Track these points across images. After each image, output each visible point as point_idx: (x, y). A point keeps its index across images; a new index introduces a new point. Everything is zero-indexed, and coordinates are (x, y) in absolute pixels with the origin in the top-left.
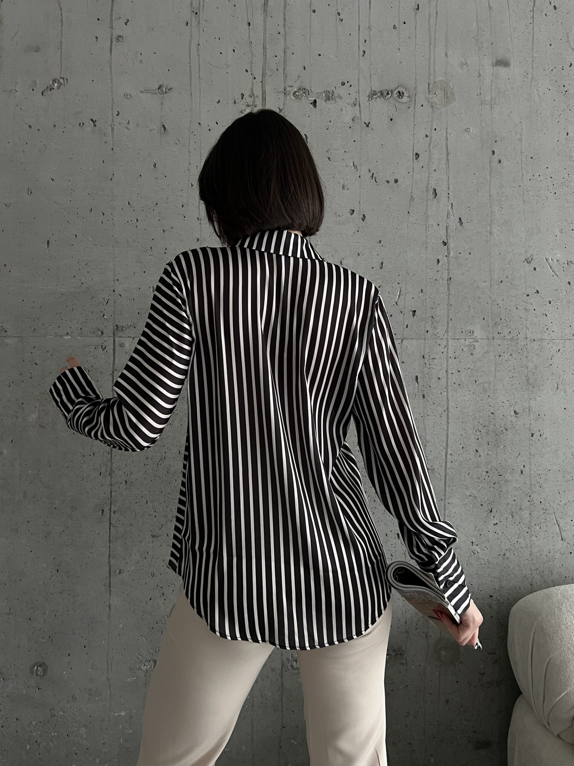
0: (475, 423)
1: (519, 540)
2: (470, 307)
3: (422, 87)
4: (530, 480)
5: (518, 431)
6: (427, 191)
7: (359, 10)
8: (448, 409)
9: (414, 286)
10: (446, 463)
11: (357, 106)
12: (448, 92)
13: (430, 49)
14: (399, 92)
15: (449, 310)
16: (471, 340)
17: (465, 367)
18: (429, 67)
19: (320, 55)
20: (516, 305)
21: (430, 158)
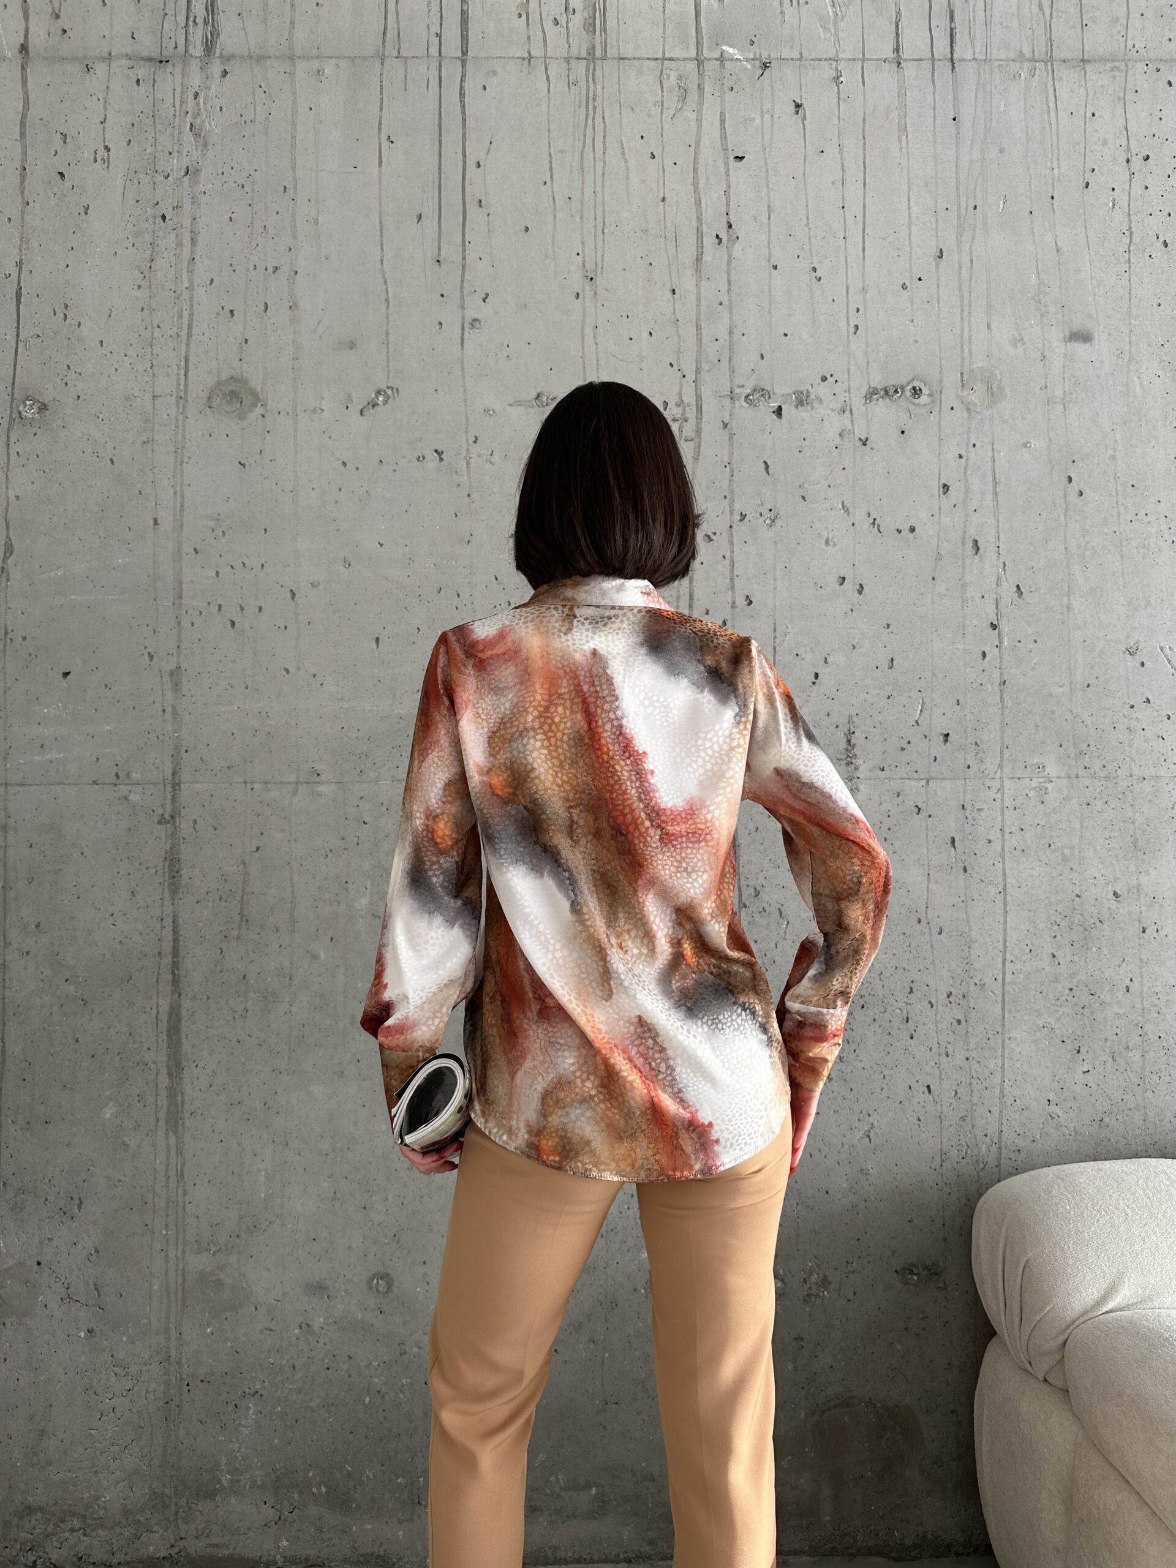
0: (1051, 912)
1: (1124, 1097)
2: (1037, 726)
3: (951, 380)
4: (1142, 1001)
5: (1121, 925)
6: (963, 543)
7: (846, 262)
8: (1005, 889)
9: (945, 696)
10: (1004, 975)
11: (848, 413)
12: (994, 386)
13: (962, 319)
14: (914, 388)
15: (1003, 732)
16: (1042, 780)
17: (1032, 823)
18: (962, 347)
19: (786, 335)
20: (1113, 723)
21: (966, 492)
